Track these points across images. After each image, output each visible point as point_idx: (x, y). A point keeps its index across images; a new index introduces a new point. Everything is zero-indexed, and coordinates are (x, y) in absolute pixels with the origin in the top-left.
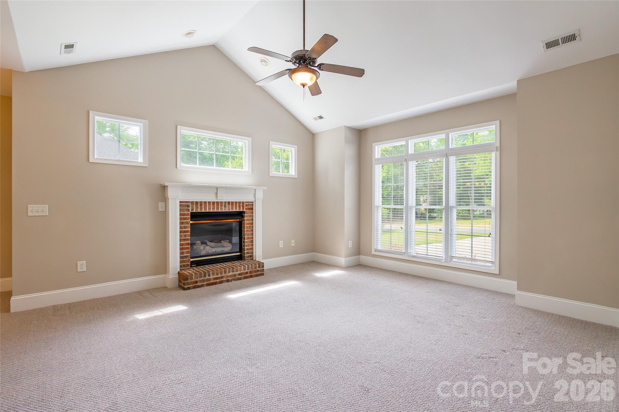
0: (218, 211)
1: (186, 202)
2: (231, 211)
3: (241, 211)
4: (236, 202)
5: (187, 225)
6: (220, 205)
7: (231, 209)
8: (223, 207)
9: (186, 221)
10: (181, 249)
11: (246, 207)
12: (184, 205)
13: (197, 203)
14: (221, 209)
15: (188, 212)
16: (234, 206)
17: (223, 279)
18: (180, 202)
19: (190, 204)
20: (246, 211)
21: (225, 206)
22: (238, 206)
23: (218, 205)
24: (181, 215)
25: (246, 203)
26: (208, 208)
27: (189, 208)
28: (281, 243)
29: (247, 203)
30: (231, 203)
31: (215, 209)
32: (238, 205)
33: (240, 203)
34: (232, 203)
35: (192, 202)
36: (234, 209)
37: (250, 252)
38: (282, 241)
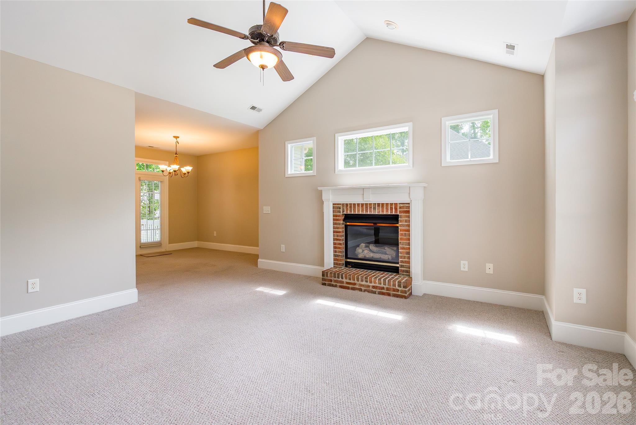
0: (366, 213)
1: (338, 204)
2: (381, 214)
3: (394, 214)
4: (387, 204)
5: (339, 226)
6: (368, 207)
7: (381, 212)
8: (372, 210)
9: (338, 222)
10: (335, 248)
11: (400, 210)
12: (336, 207)
13: (347, 204)
14: (370, 211)
15: (340, 214)
16: (385, 208)
17: (355, 286)
18: (333, 204)
19: (341, 206)
20: (400, 214)
21: (375, 208)
22: (389, 209)
23: (367, 207)
24: (334, 216)
25: (400, 205)
26: (357, 210)
27: (340, 210)
28: (464, 265)
29: (402, 205)
30: (381, 205)
31: (364, 212)
32: (389, 207)
33: (391, 204)
34: (383, 204)
35: (342, 204)
36: (384, 212)
37: (406, 265)
38: (466, 262)
